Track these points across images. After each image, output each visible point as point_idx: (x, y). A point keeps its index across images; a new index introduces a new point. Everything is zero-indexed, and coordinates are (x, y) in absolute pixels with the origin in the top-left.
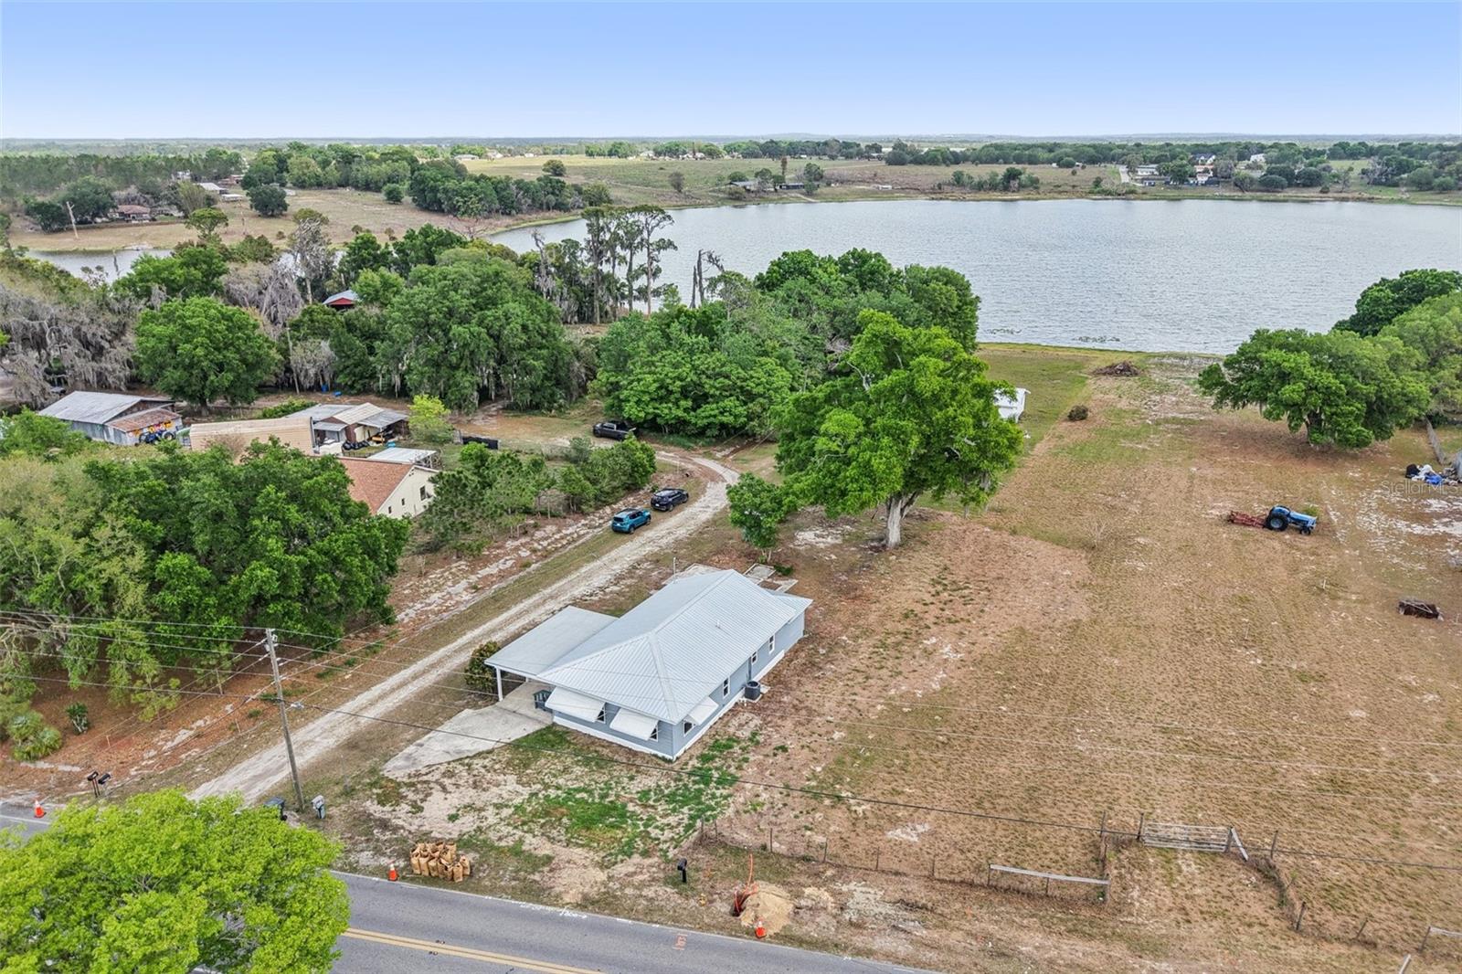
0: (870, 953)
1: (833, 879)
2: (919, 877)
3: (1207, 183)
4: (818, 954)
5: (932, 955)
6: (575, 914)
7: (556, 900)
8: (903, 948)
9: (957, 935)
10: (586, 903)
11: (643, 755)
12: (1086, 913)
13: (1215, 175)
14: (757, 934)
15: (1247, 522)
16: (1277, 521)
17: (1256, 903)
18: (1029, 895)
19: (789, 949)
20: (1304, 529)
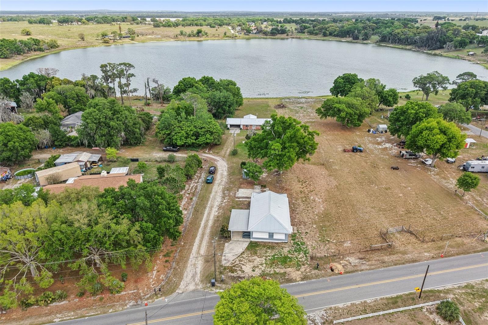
0: (363, 270)
1: (343, 258)
2: (358, 252)
3: (255, 33)
4: (354, 274)
5: (373, 267)
6: (302, 282)
7: (295, 281)
8: (368, 267)
9: (373, 261)
10: (302, 279)
11: (280, 243)
12: (390, 250)
13: (258, 30)
14: (341, 274)
15: (348, 151)
16: (355, 150)
17: (413, 239)
18: (378, 250)
19: (348, 274)
20: (361, 151)
